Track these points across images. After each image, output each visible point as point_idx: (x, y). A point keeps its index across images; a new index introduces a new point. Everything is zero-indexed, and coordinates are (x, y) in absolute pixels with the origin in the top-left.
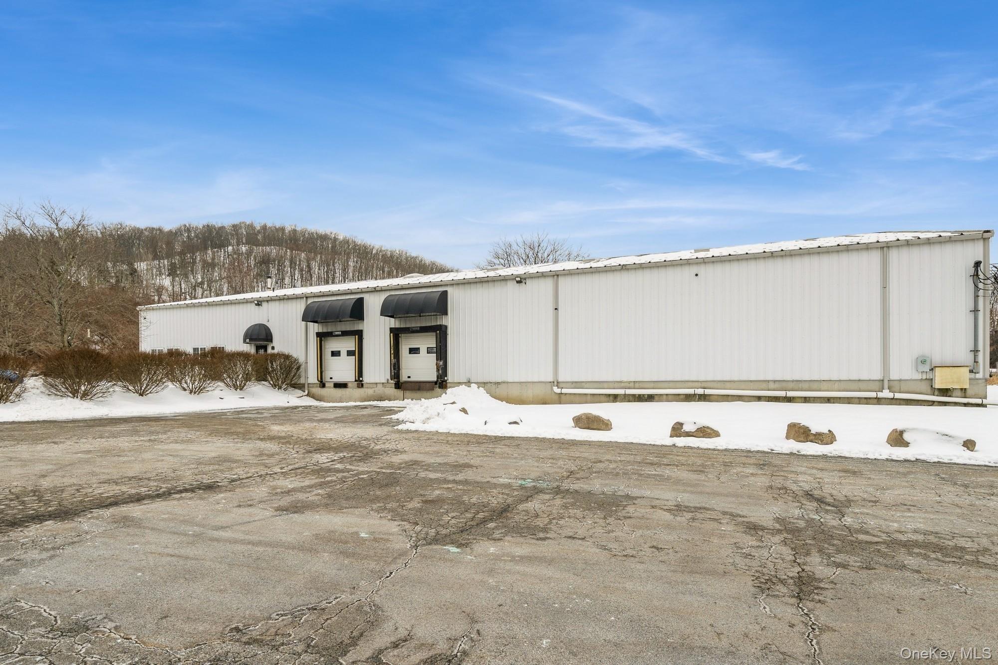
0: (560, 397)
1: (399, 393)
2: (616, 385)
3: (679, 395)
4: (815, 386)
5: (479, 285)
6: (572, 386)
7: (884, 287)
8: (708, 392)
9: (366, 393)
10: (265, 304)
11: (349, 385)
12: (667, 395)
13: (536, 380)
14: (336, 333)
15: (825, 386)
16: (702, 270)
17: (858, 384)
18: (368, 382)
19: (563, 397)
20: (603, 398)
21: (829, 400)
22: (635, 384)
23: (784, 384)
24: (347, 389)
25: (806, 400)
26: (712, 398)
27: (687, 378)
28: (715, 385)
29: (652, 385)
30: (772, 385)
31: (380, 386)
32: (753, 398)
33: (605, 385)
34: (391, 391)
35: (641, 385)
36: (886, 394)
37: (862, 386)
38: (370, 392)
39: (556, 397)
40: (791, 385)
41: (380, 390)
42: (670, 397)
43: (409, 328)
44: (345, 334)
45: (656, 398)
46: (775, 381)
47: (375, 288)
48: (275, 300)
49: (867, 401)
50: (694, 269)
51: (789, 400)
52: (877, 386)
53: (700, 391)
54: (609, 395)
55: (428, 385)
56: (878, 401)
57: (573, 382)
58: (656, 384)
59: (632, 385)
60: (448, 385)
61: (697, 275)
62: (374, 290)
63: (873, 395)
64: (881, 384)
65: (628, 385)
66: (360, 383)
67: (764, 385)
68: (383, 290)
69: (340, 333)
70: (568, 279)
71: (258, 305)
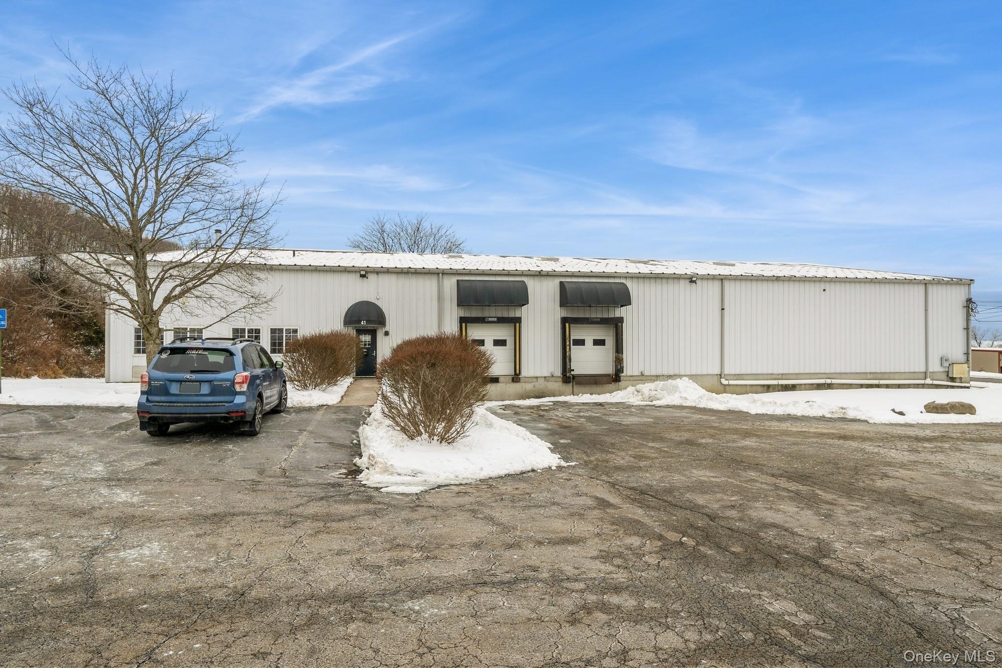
0: (725, 388)
1: (569, 387)
2: (769, 377)
3: (813, 384)
4: (892, 376)
5: (653, 281)
6: (735, 378)
7: (926, 310)
8: (834, 381)
9: (524, 388)
11: (501, 379)
12: (805, 384)
13: (705, 373)
14: (490, 319)
15: (897, 376)
16: (827, 286)
17: (913, 375)
18: (526, 375)
19: (727, 388)
20: (759, 389)
21: (899, 386)
22: (783, 376)
23: (875, 375)
24: (499, 384)
25: (888, 386)
26: (834, 386)
27: (818, 372)
28: (835, 376)
29: (795, 377)
30: (869, 376)
31: (541, 381)
32: (858, 386)
33: (761, 377)
34: (557, 385)
35: (788, 377)
36: (928, 381)
37: (915, 376)
38: (529, 387)
39: (722, 388)
40: (879, 376)
41: (541, 385)
42: (807, 386)
43: (587, 319)
44: (501, 320)
45: (798, 387)
46: (870, 373)
47: (540, 272)
48: (391, 272)
49: (917, 386)
50: (823, 286)
51: (878, 386)
52: (923, 376)
53: (829, 381)
54: (764, 385)
55: (605, 379)
56: (923, 386)
57: (735, 375)
58: (798, 376)
59: (780, 376)
60: (622, 378)
61: (824, 290)
62: (538, 273)
63: (922, 382)
64: (925, 375)
65: (777, 377)
66: (516, 378)
67: (864, 376)
68: (550, 276)
69: (496, 319)
70: (733, 283)
71: (363, 276)
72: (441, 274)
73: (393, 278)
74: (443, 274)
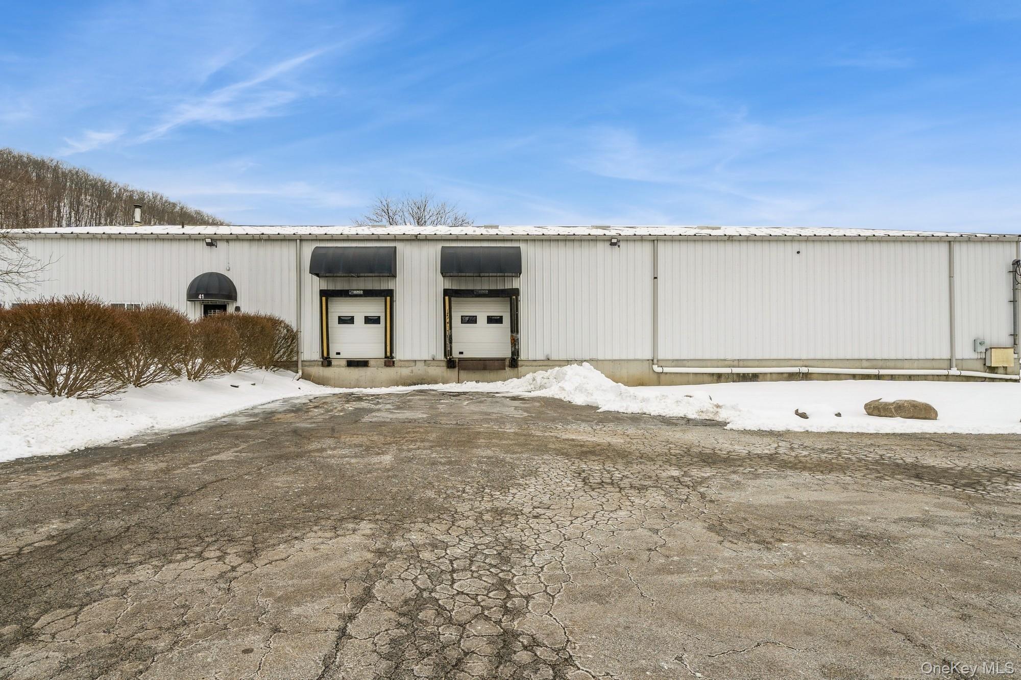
0: (659, 377)
1: (453, 373)
2: (720, 363)
3: (782, 373)
4: (899, 364)
5: (561, 244)
6: (674, 364)
7: (951, 277)
8: (812, 370)
9: (399, 374)
10: (222, 246)
11: (371, 363)
12: (771, 373)
13: (631, 357)
14: (355, 292)
15: (907, 364)
16: (803, 247)
17: (932, 362)
18: (402, 358)
19: (662, 376)
20: (706, 378)
21: (910, 378)
22: (740, 362)
23: (875, 363)
24: (369, 368)
25: (892, 377)
26: (813, 376)
27: (790, 357)
28: (815, 363)
29: (757, 363)
30: (865, 364)
31: (420, 366)
32: (848, 377)
33: (709, 364)
34: (440, 371)
35: (746, 363)
36: (954, 371)
37: (935, 364)
38: (405, 372)
39: (655, 377)
40: (880, 363)
41: (420, 370)
42: (774, 377)
43: (472, 291)
44: (369, 294)
45: (761, 377)
46: (868, 360)
47: (416, 236)
48: (243, 240)
49: (938, 378)
50: (796, 246)
51: (878, 377)
52: (946, 364)
53: (804, 370)
54: (713, 374)
55: (496, 363)
56: (947, 378)
57: (673, 360)
58: (760, 362)
59: (736, 363)
60: (520, 363)
61: (798, 252)
62: (414, 238)
63: (945, 372)
64: (950, 363)
65: (731, 363)
66: (389, 361)
67: (857, 364)
68: (429, 240)
69: (362, 292)
70: (669, 245)
71: (210, 244)
72: (298, 241)
73: (245, 246)
74: (301, 240)
